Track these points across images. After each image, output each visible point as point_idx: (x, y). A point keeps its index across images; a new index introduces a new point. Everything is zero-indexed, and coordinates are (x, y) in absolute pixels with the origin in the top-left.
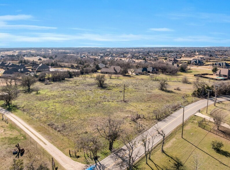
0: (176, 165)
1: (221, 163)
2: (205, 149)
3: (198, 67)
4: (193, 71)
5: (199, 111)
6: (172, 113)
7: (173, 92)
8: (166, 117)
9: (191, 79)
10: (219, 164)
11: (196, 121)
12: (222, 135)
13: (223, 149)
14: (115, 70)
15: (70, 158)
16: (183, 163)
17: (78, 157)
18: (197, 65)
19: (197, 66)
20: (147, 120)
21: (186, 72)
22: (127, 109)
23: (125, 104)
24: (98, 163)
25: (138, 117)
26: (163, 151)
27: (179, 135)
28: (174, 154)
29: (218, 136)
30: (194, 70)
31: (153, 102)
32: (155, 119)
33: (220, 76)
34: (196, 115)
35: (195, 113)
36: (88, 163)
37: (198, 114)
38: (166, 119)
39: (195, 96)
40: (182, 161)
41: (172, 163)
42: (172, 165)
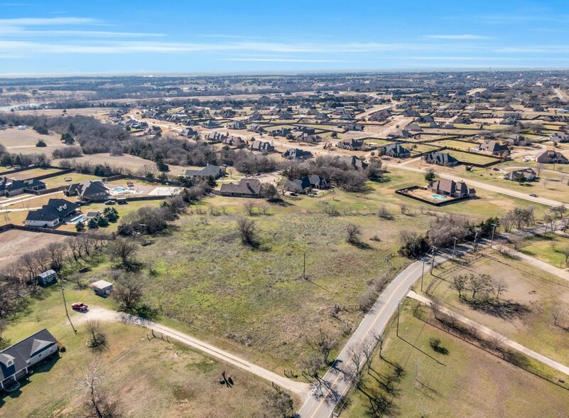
0: (397, 371)
1: (438, 362)
2: (423, 349)
3: (399, 162)
4: (393, 177)
5: (412, 289)
6: (378, 296)
7: (370, 248)
8: (372, 304)
9: (391, 202)
10: (436, 364)
11: (409, 308)
12: (440, 326)
13: (440, 346)
14: (249, 188)
15: (288, 379)
16: (403, 368)
17: (296, 377)
18: (399, 157)
19: (398, 159)
20: (350, 313)
21: (379, 181)
22: (316, 296)
23: (307, 284)
24: (321, 381)
25: (338, 310)
26: (381, 357)
27: (393, 333)
28: (393, 359)
29: (435, 328)
30: (392, 174)
31: (348, 276)
32: (360, 310)
33: (439, 192)
34: (408, 295)
35: (407, 293)
36: (311, 382)
37: (412, 294)
38: (373, 308)
39: (404, 255)
40: (402, 365)
41: (392, 370)
42: (393, 371)
